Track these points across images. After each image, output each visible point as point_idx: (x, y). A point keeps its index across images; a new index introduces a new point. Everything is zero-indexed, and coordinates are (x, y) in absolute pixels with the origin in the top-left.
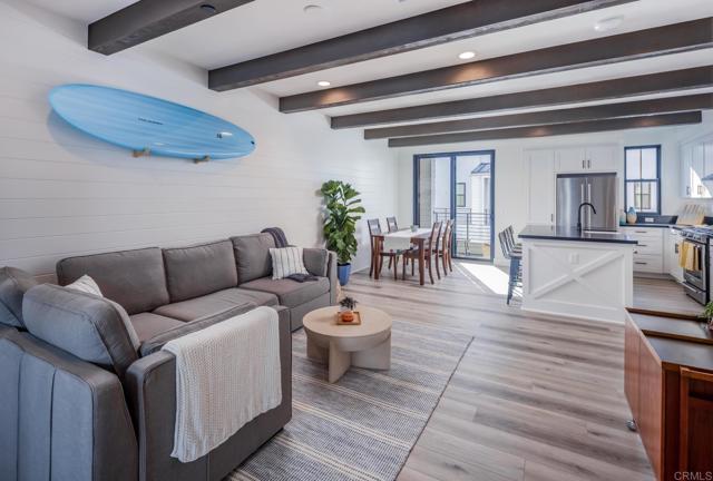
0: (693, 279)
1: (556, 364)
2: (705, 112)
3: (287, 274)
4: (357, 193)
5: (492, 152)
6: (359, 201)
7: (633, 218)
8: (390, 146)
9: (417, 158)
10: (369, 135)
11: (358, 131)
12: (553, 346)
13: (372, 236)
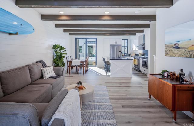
0: (136, 66)
1: (126, 89)
2: (136, 33)
3: (49, 77)
4: (65, 49)
5: (96, 39)
6: (66, 51)
7: (123, 54)
8: (69, 35)
9: (76, 39)
10: (65, 31)
11: (62, 29)
12: (123, 85)
13: (67, 62)
